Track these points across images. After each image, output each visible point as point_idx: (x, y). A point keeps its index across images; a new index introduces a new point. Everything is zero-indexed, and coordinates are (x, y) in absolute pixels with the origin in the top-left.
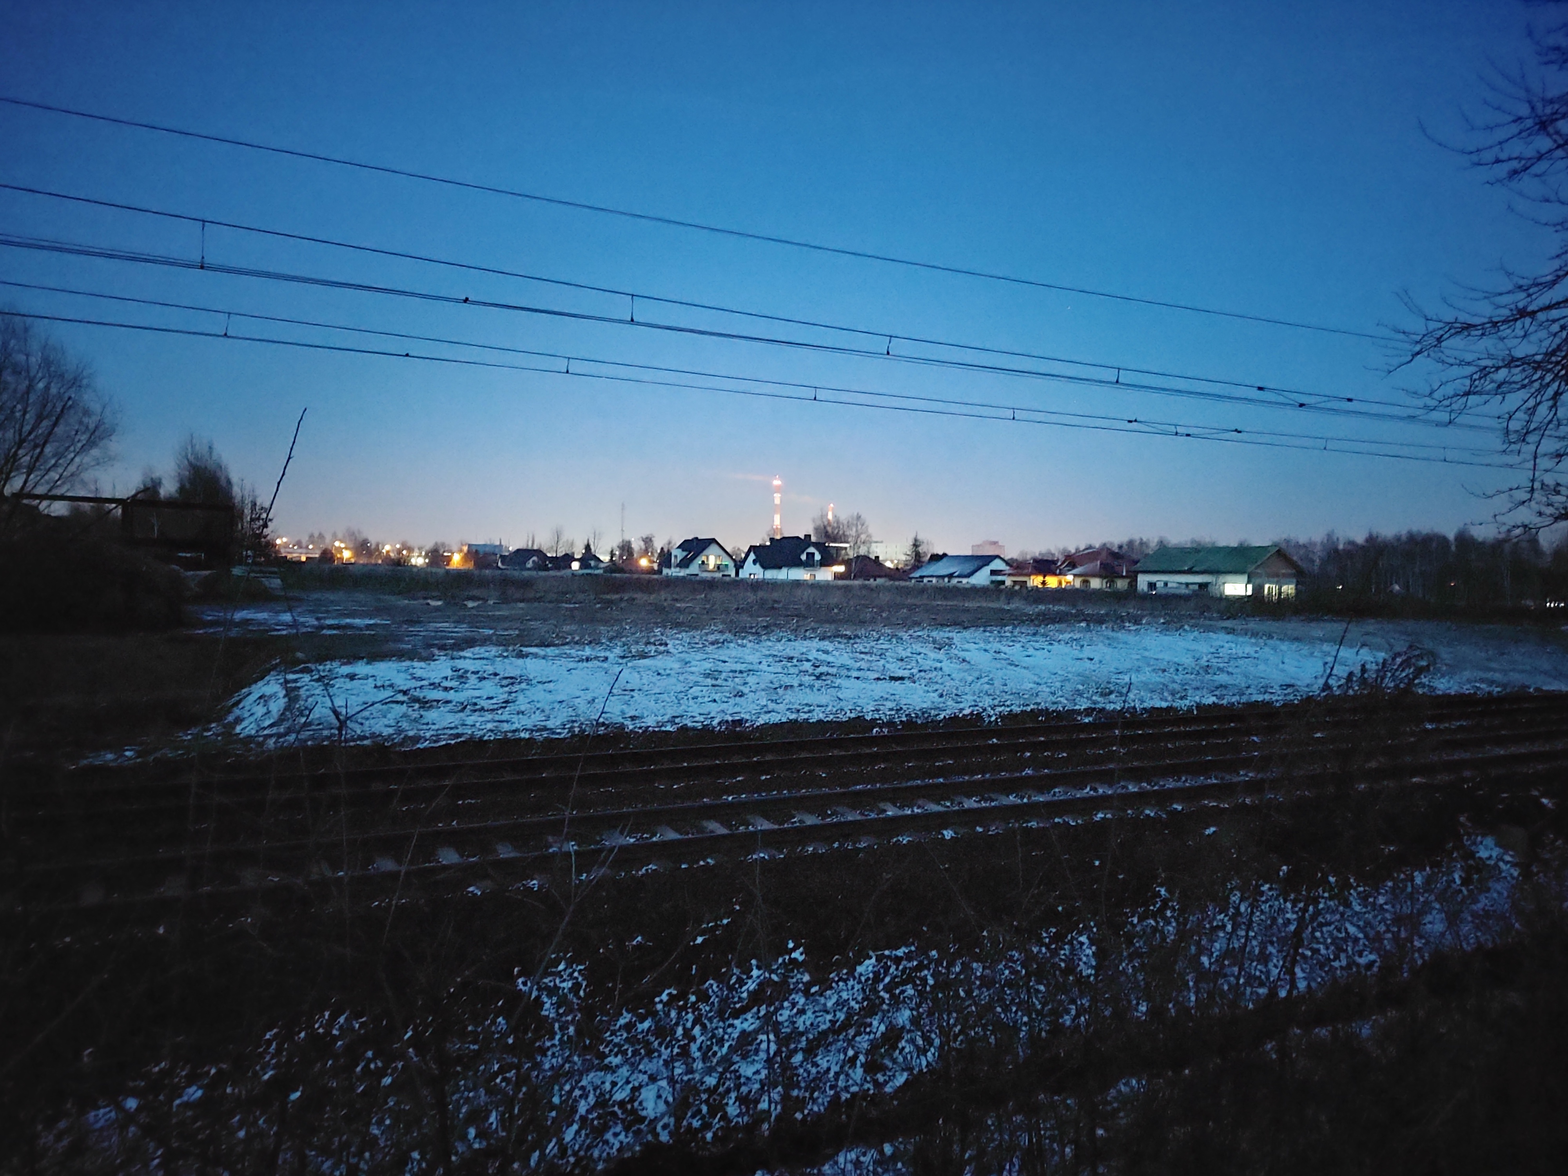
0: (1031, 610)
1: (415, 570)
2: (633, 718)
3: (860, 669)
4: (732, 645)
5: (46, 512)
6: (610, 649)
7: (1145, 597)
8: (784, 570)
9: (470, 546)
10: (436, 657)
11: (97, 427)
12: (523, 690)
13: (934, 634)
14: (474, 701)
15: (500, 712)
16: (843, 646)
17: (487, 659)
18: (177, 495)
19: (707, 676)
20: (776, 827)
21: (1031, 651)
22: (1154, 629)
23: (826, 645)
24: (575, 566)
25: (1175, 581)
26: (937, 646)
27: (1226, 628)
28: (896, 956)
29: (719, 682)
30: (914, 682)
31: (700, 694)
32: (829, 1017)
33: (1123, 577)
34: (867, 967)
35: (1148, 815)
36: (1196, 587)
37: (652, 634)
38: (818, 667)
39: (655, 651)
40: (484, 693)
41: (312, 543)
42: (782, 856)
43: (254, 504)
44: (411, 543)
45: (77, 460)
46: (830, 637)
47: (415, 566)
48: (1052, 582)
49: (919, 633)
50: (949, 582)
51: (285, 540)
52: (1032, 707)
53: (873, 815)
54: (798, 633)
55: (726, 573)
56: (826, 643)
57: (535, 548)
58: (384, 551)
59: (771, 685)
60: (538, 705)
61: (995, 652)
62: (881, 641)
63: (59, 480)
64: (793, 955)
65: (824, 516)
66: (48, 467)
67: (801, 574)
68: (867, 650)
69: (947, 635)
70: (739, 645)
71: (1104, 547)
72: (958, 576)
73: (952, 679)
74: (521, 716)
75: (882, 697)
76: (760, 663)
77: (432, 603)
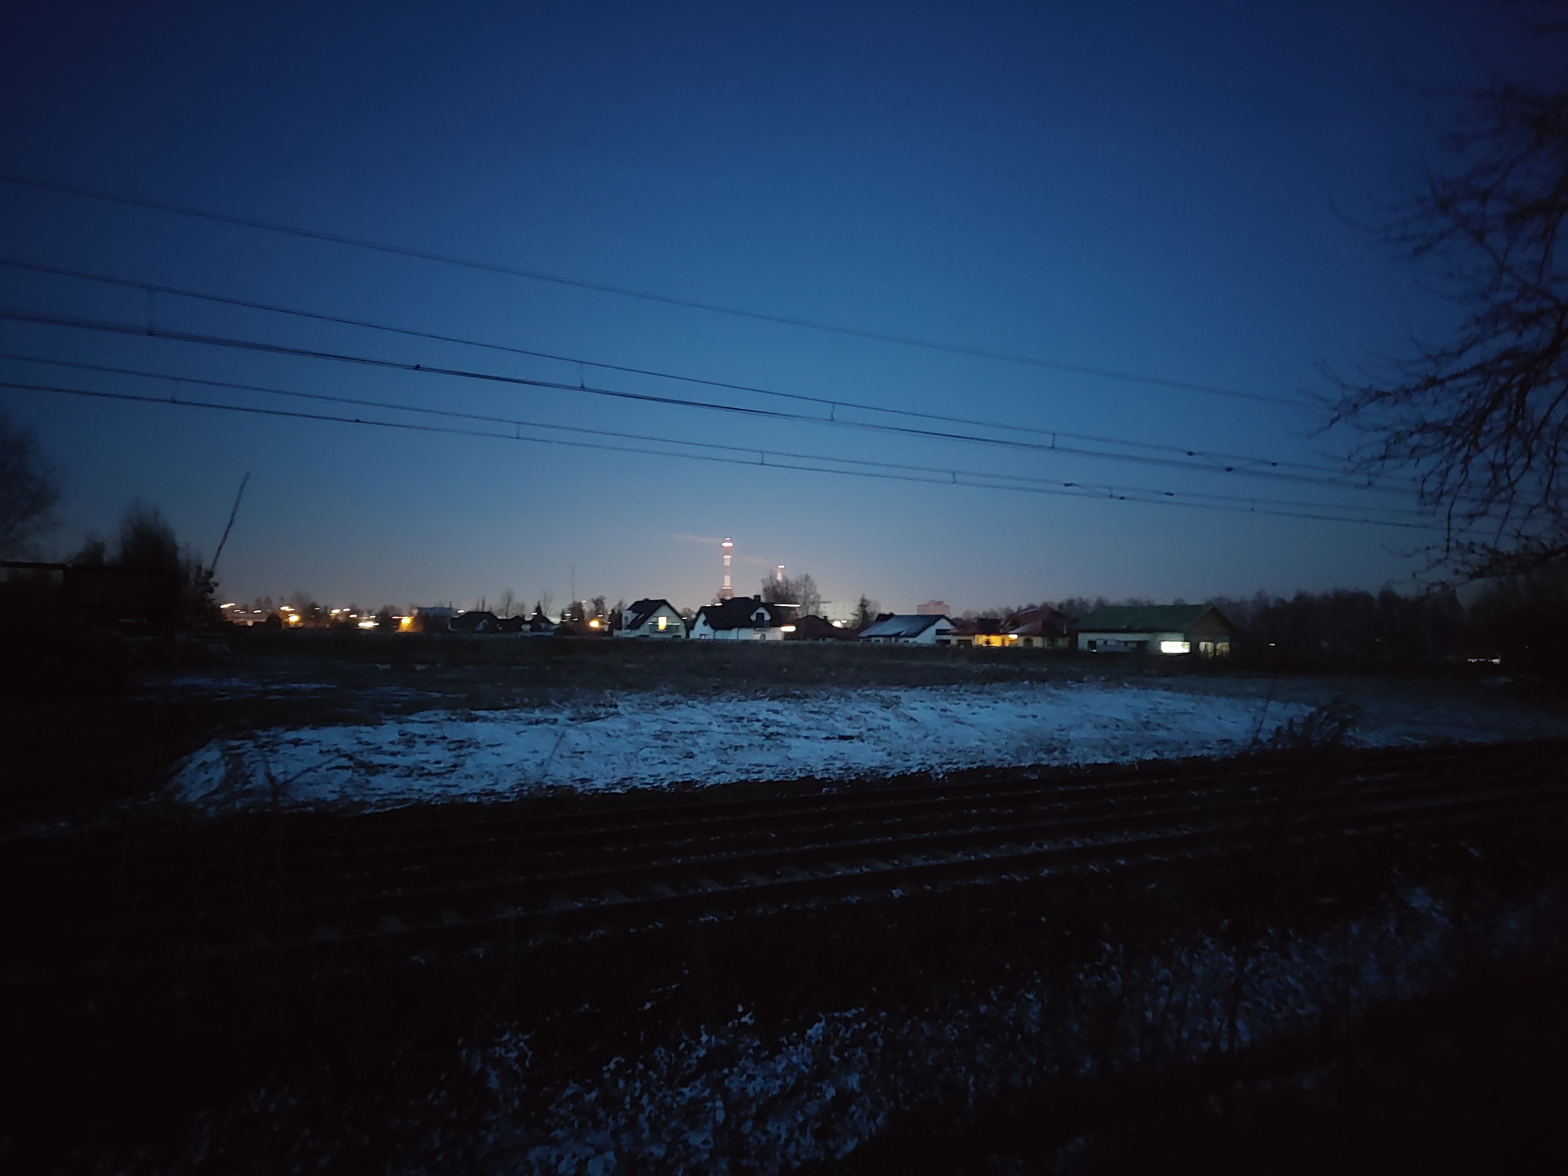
0: (976, 668)
1: (362, 633)
2: (583, 781)
3: (809, 729)
4: (682, 706)
6: (558, 711)
7: (1086, 656)
8: (735, 631)
9: (420, 609)
10: (384, 722)
11: (39, 493)
12: (471, 754)
13: (882, 693)
14: (422, 765)
15: (448, 776)
16: (792, 706)
17: (435, 722)
18: (121, 560)
19: (657, 737)
20: (726, 888)
21: (976, 709)
22: (1095, 686)
23: (776, 705)
24: (526, 627)
25: (1114, 639)
26: (885, 705)
27: (1163, 685)
28: (847, 1018)
29: (669, 743)
30: (863, 741)
31: (649, 755)
32: (779, 1082)
33: (1064, 636)
34: (816, 1031)
35: (1093, 871)
36: (1135, 645)
37: (602, 696)
38: (768, 727)
39: (605, 713)
40: (432, 757)
41: (259, 608)
42: (731, 918)
43: (199, 568)
44: (359, 607)
45: (18, 525)
46: (780, 696)
47: (364, 630)
48: (996, 641)
49: (868, 692)
50: (896, 641)
51: (231, 605)
52: (978, 764)
53: (822, 875)
54: (749, 693)
55: (676, 634)
56: (776, 703)
57: (486, 610)
58: (332, 615)
59: (721, 746)
60: (487, 769)
61: (942, 710)
62: (830, 700)
64: (743, 1020)
65: (772, 577)
67: (752, 635)
68: (816, 710)
69: (895, 694)
70: (689, 706)
71: (1045, 607)
72: (905, 636)
73: (900, 737)
74: (469, 780)
75: (831, 756)
76: (710, 724)
77: (380, 667)
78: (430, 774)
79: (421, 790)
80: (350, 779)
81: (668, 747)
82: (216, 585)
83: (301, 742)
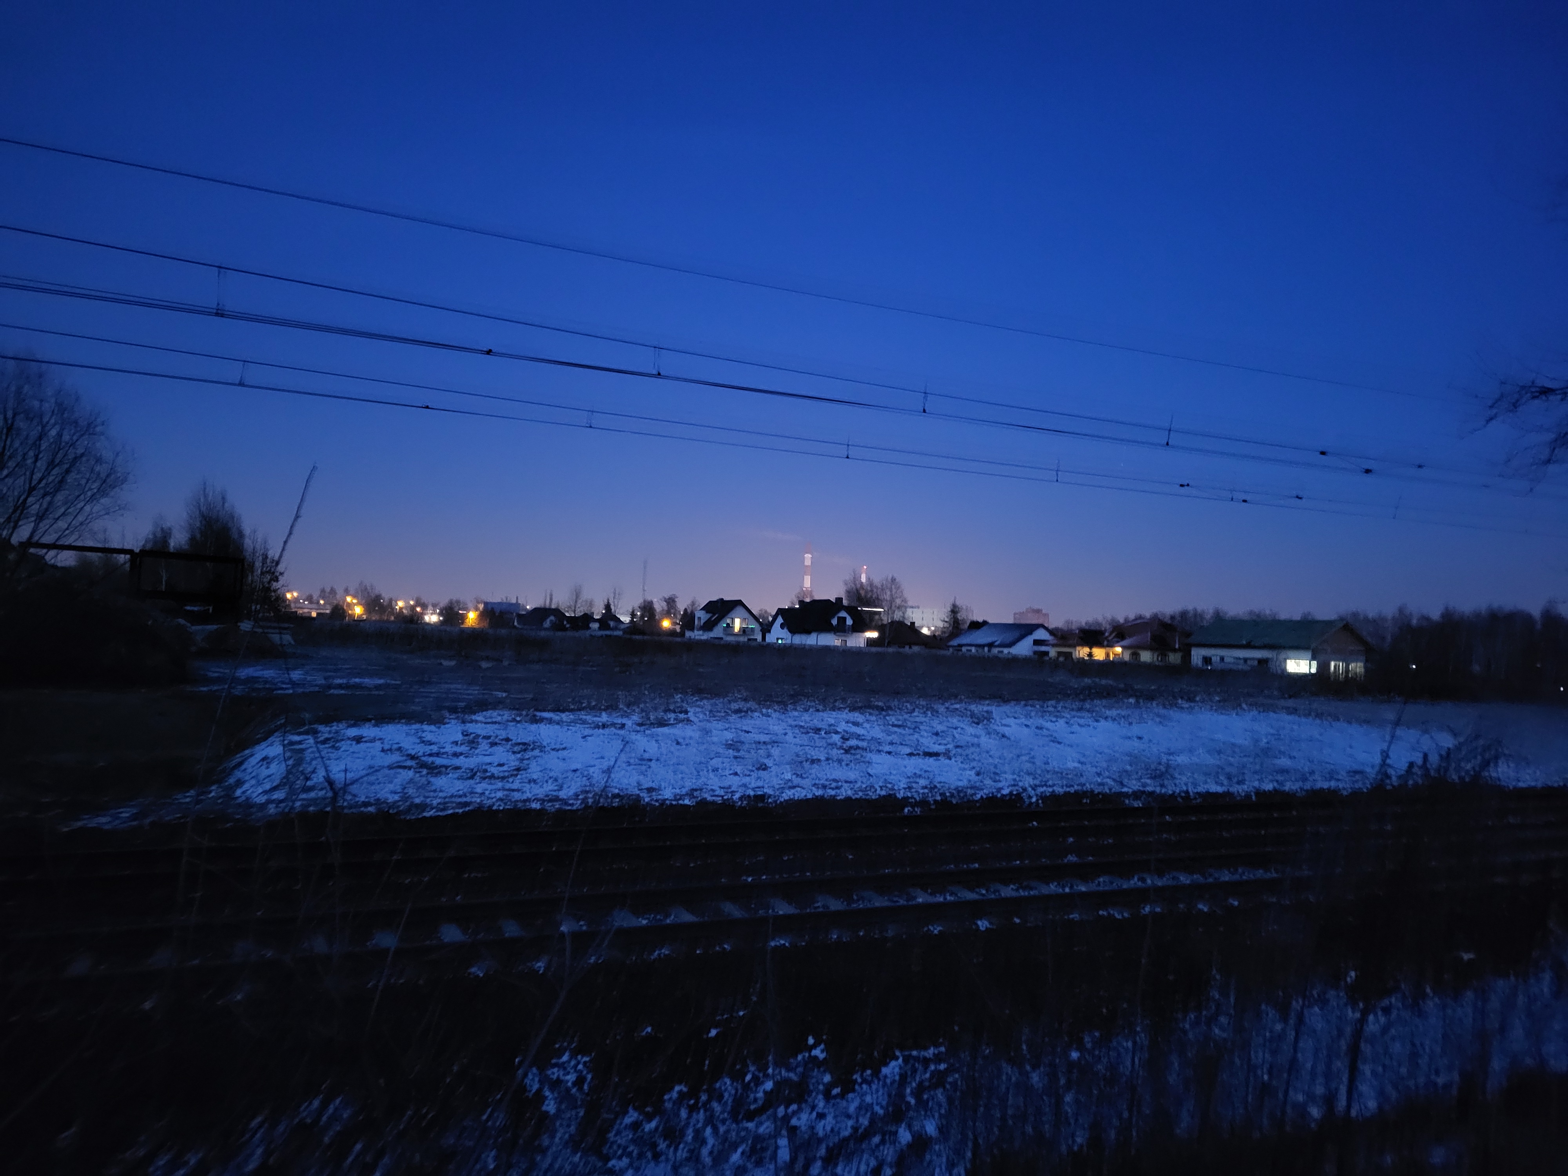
0: (1074, 683)
1: (426, 627)
2: (650, 790)
3: (891, 743)
4: (756, 714)
5: (53, 561)
6: (627, 715)
7: (1200, 673)
8: (814, 636)
9: (486, 604)
10: (447, 720)
11: (108, 476)
12: (535, 757)
13: (973, 707)
14: (484, 767)
15: (511, 780)
16: (873, 718)
17: (499, 723)
18: (186, 547)
19: (729, 746)
20: (798, 911)
21: (1076, 728)
22: (1208, 707)
23: (857, 716)
24: (595, 626)
25: (1232, 655)
26: (976, 720)
27: (1287, 708)
28: (925, 1058)
29: (741, 753)
30: (950, 759)
31: (720, 766)
32: (850, 1123)
33: (1175, 650)
34: (892, 1069)
35: (1200, 910)
36: (1256, 663)
37: (672, 700)
38: (847, 739)
39: (675, 719)
40: (495, 760)
41: (323, 599)
42: (803, 943)
43: (265, 557)
44: (424, 600)
45: (88, 508)
46: (861, 708)
47: (428, 624)
48: (1099, 654)
50: (989, 651)
51: (295, 594)
52: (1076, 788)
53: (902, 902)
54: (828, 703)
55: (752, 637)
56: (857, 714)
57: (553, 607)
58: (397, 607)
59: (796, 758)
60: (551, 775)
61: (1037, 728)
62: (915, 714)
63: (67, 529)
64: (814, 1053)
65: (856, 578)
66: (57, 516)
67: (833, 640)
68: (900, 723)
69: (985, 709)
70: (763, 715)
71: (1155, 618)
72: (999, 646)
73: (990, 756)
74: (532, 785)
75: (915, 774)
76: (785, 734)
77: (446, 663)
78: (492, 777)
79: (483, 793)
80: (411, 779)
81: (740, 757)
82: (281, 574)
83: (364, 740)
